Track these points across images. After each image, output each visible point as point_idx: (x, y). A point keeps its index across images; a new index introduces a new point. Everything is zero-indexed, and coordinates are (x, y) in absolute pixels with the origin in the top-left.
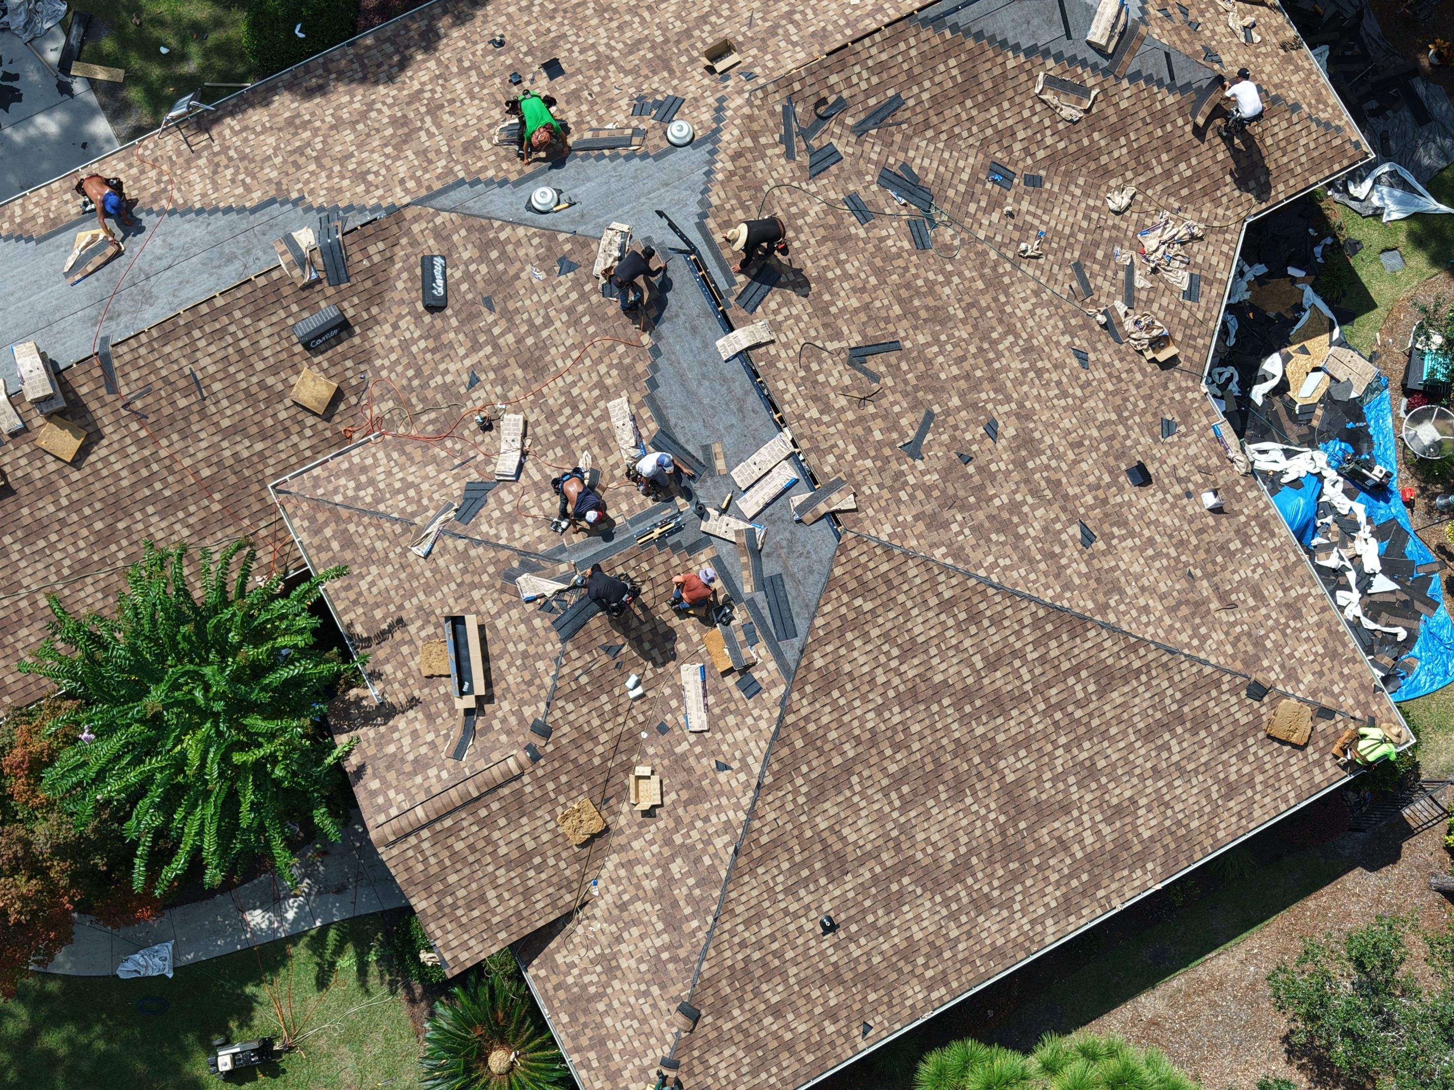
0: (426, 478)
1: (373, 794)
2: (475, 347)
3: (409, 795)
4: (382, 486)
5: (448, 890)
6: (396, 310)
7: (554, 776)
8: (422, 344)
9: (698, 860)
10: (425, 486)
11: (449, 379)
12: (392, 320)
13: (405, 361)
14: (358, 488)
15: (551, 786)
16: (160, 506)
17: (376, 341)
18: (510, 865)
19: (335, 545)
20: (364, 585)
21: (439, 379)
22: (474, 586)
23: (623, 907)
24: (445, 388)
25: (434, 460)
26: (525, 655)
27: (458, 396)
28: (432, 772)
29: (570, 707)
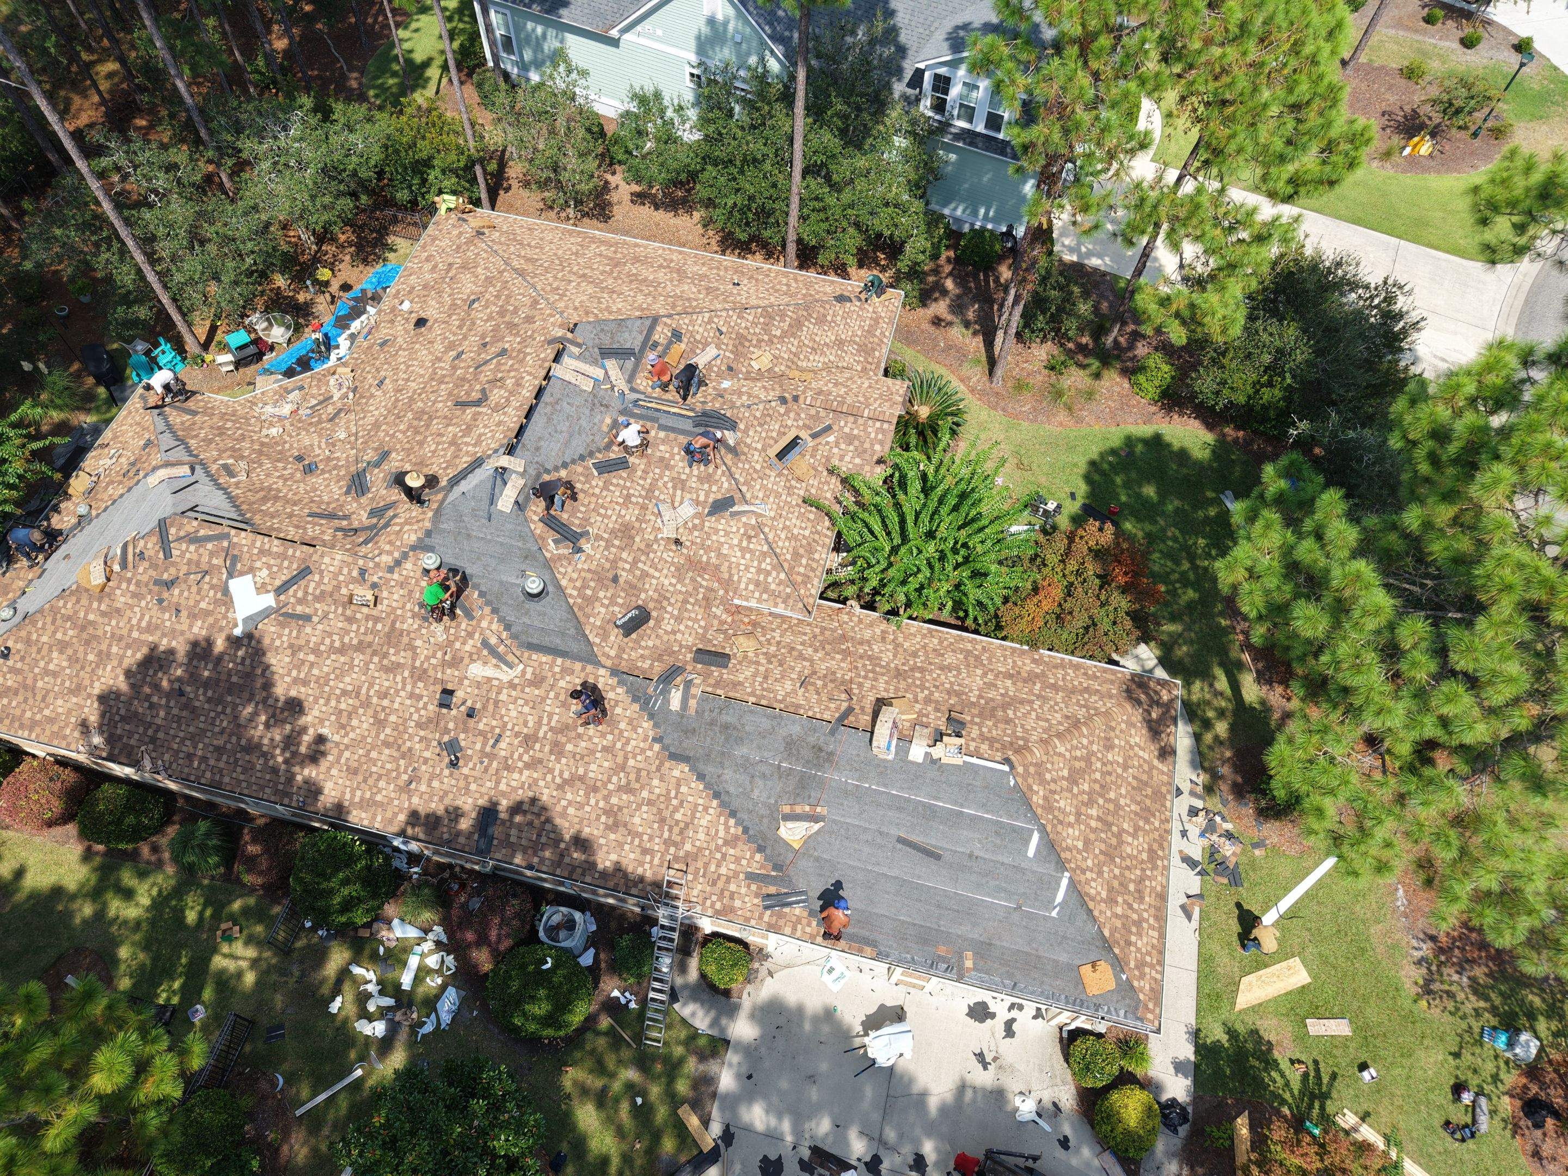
1: (881, 443)
3: (865, 424)
4: (756, 564)
5: (882, 395)
8: (669, 609)
10: (736, 542)
11: (674, 581)
17: (690, 637)
18: (847, 386)
19: (804, 561)
20: (807, 533)
28: (847, 430)
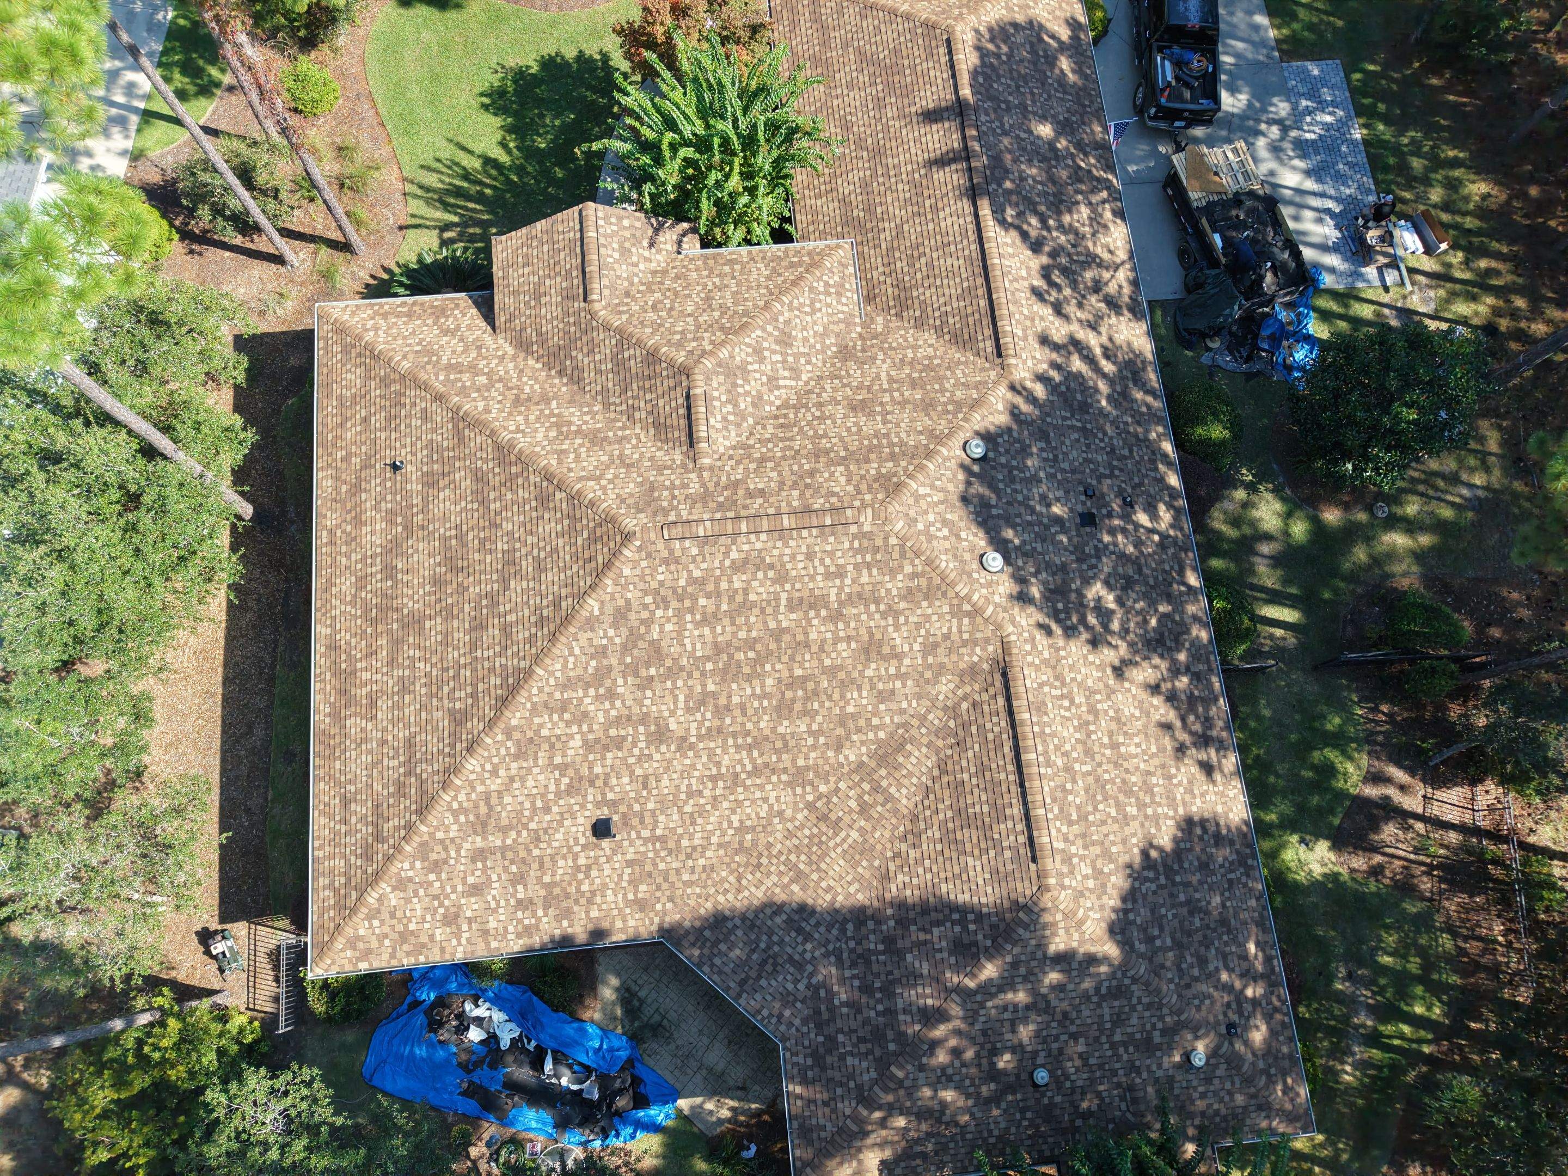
0: (815, 323)
1: (620, 219)
2: (891, 380)
4: (822, 297)
5: (541, 242)
6: (942, 348)
7: (577, 323)
8: (910, 356)
10: (809, 319)
11: (878, 362)
12: (936, 345)
13: (905, 344)
14: (827, 284)
15: (572, 320)
16: (868, 179)
17: (927, 333)
18: (538, 285)
21: (881, 357)
22: (723, 314)
24: (874, 359)
25: (825, 334)
26: (661, 326)
27: (863, 363)
28: (616, 255)
29: (614, 342)
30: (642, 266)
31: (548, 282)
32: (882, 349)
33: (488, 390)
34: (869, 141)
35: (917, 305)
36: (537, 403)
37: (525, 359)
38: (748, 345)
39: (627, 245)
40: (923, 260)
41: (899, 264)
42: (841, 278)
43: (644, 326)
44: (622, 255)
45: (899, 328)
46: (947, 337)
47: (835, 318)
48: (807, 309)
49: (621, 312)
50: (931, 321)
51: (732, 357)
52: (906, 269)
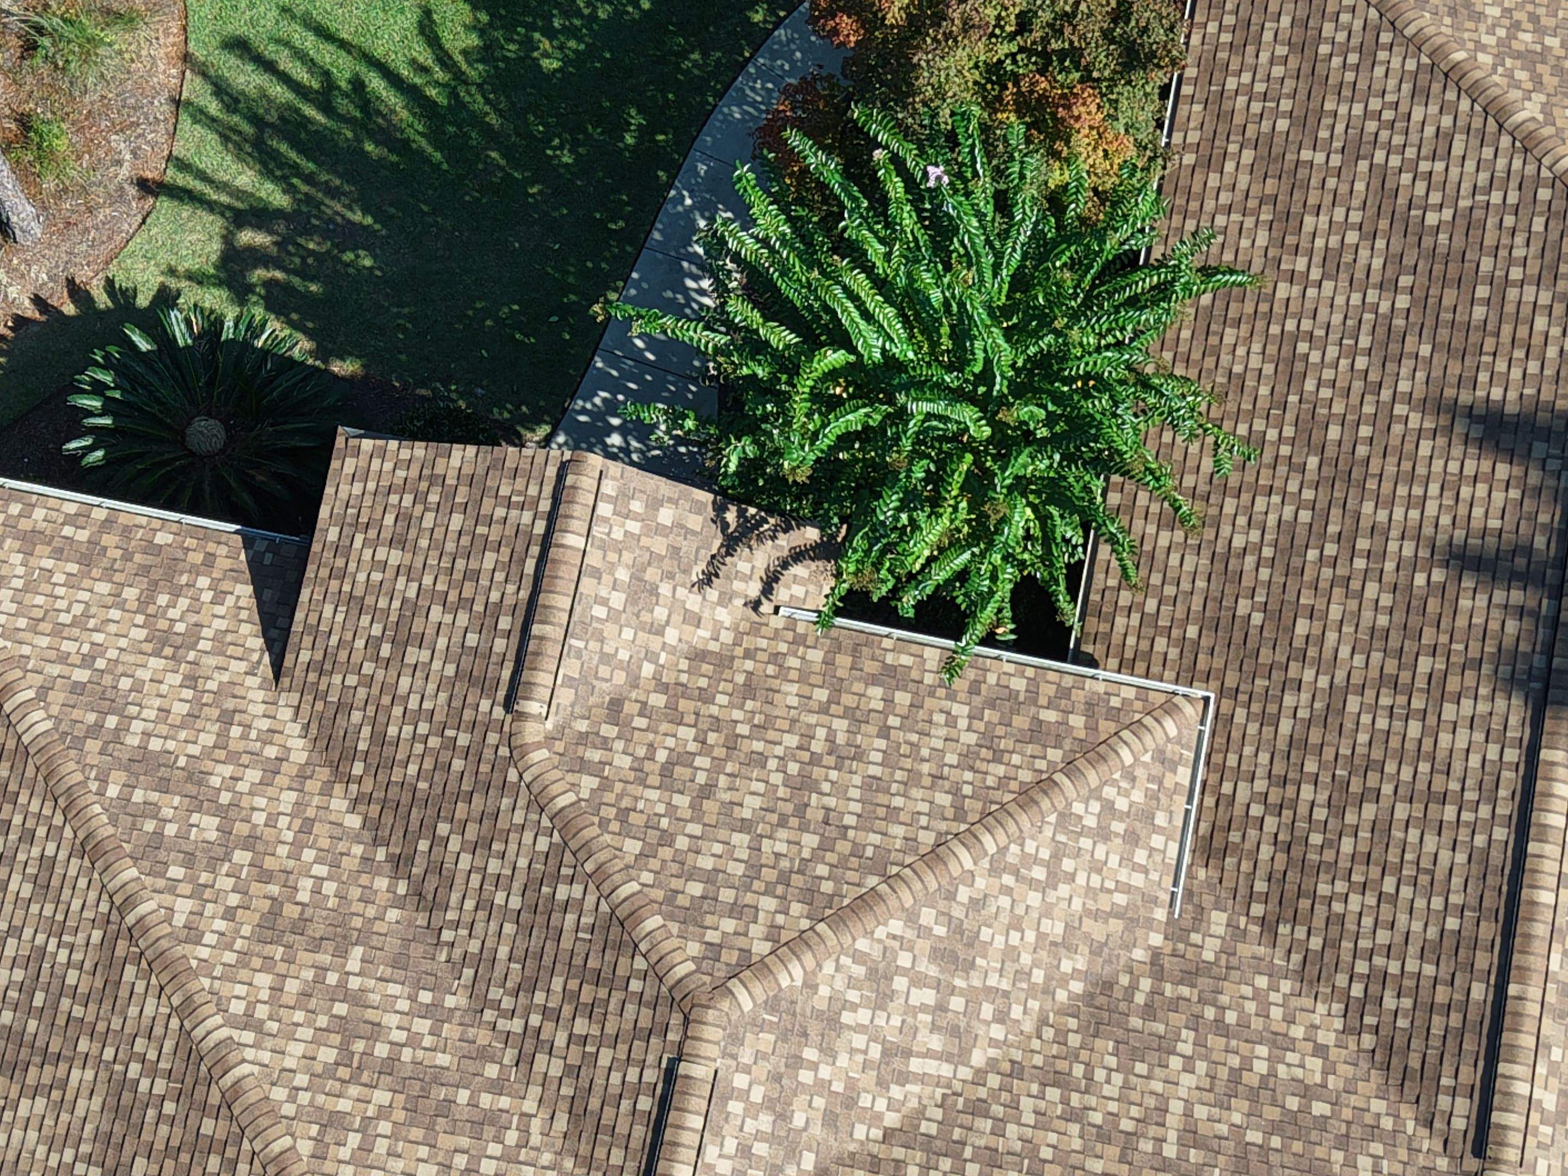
0: (1047, 911)
1: (655, 504)
3: (610, 546)
4: (1085, 843)
5: (447, 505)
6: (1345, 1070)
7: (473, 754)
9: (189, 860)
12: (1334, 1053)
13: (1257, 1024)
14: (1108, 807)
15: (463, 739)
16: (1301, 531)
17: (1321, 1008)
18: (412, 609)
21: (1186, 1048)
22: (826, 846)
23: (227, 719)
24: (1166, 1047)
25: (1066, 945)
26: (667, 839)
27: (1137, 1055)
29: (543, 844)
30: (671, 635)
31: (436, 613)
32: (1195, 1023)
33: (212, 867)
34: (1334, 432)
35: (1319, 921)
36: (316, 946)
37: (326, 791)
38: (859, 957)
39: (651, 574)
40: (1369, 810)
41: (1307, 792)
42: (1152, 796)
43: (626, 831)
44: (632, 599)
45: (1259, 967)
46: (1368, 1040)
47: (1104, 903)
48: (1039, 873)
49: (582, 766)
50: (1341, 980)
51: (810, 986)
52: (1320, 814)
